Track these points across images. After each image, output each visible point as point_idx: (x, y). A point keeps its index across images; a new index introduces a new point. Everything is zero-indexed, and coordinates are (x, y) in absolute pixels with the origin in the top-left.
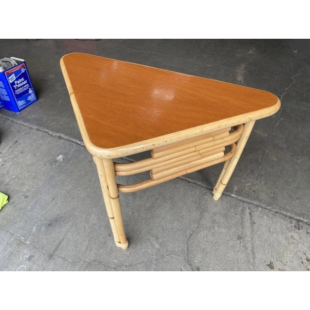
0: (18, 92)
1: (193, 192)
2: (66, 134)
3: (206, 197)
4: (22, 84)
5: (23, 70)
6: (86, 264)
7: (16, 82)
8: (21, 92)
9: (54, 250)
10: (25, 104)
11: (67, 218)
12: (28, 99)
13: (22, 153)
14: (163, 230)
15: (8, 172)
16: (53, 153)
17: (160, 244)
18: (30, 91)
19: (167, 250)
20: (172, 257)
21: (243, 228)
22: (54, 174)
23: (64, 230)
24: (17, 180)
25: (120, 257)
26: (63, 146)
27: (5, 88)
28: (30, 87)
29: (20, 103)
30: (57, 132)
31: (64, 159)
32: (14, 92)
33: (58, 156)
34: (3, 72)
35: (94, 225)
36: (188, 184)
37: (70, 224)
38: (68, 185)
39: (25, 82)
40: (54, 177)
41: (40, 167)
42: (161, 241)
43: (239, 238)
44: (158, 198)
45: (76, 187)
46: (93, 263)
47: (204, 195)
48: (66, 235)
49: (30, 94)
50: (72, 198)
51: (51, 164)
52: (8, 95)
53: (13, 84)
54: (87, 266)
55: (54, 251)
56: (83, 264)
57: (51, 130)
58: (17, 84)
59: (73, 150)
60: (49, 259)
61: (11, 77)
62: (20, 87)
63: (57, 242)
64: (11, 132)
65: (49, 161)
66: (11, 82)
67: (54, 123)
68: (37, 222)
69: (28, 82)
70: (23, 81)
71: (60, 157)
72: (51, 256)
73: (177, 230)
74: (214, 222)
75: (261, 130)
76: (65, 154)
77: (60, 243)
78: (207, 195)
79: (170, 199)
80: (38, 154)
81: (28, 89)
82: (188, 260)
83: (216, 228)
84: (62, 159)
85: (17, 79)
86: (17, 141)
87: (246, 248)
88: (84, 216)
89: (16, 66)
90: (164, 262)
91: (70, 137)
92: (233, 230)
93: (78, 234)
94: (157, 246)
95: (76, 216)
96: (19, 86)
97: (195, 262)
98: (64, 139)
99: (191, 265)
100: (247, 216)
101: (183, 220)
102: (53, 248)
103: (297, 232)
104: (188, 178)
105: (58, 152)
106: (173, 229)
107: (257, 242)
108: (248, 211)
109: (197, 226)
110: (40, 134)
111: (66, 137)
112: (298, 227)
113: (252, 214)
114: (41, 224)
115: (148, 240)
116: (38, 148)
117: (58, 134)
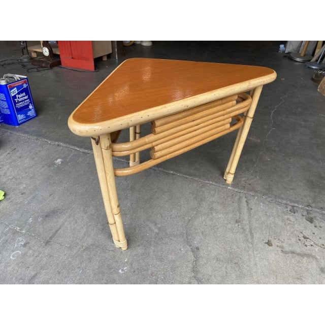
0: (19, 105)
1: (190, 186)
2: (65, 143)
3: (203, 189)
4: (23, 99)
5: (25, 86)
6: (84, 248)
7: (17, 96)
8: (21, 106)
9: (50, 238)
10: (25, 119)
11: (65, 210)
12: (28, 114)
13: (20, 158)
14: (162, 217)
15: (5, 174)
16: (51, 157)
17: (159, 229)
18: (31, 107)
19: (166, 234)
20: (171, 239)
21: (240, 213)
23: (61, 220)
24: (14, 180)
26: (62, 151)
27: (7, 101)
28: (31, 102)
29: (20, 117)
30: (56, 141)
31: (62, 162)
32: (15, 106)
33: (57, 159)
34: (6, 85)
35: (92, 215)
36: (185, 179)
37: (67, 215)
38: (66, 183)
39: (26, 97)
40: (53, 176)
41: (38, 169)
42: (159, 226)
43: (237, 222)
45: (75, 184)
46: (91, 247)
48: (63, 224)
49: (30, 110)
50: (71, 193)
51: (50, 166)
52: (9, 108)
53: (15, 97)
54: (84, 250)
55: (51, 238)
56: (80, 248)
57: (50, 140)
58: (19, 98)
59: (72, 155)
60: (46, 245)
61: (13, 90)
62: (21, 102)
63: (54, 231)
64: (10, 141)
65: (47, 164)
66: (13, 95)
67: (53, 134)
68: (34, 214)
69: (29, 98)
70: (24, 96)
71: (59, 161)
72: (47, 243)
73: (176, 216)
74: (212, 209)
75: (254, 137)
76: (64, 158)
77: (57, 231)
78: (204, 187)
79: (168, 192)
80: (36, 159)
81: (28, 105)
82: (187, 242)
83: (214, 214)
84: (60, 163)
85: (19, 94)
86: (15, 149)
87: (244, 230)
88: (82, 208)
89: (19, 81)
90: (163, 243)
91: (69, 145)
92: (231, 215)
93: (76, 223)
94: (156, 230)
95: (74, 208)
96: (20, 100)
97: (194, 243)
98: (62, 146)
99: (190, 246)
100: (244, 204)
101: (181, 208)
102: (50, 236)
103: (293, 215)
104: (186, 174)
105: (57, 156)
106: (171, 215)
107: (255, 225)
108: (244, 200)
109: (195, 213)
110: (39, 142)
111: (65, 145)
112: (293, 211)
113: (249, 201)
114: (38, 216)
115: (147, 225)
116: (37, 153)
117: (57, 143)
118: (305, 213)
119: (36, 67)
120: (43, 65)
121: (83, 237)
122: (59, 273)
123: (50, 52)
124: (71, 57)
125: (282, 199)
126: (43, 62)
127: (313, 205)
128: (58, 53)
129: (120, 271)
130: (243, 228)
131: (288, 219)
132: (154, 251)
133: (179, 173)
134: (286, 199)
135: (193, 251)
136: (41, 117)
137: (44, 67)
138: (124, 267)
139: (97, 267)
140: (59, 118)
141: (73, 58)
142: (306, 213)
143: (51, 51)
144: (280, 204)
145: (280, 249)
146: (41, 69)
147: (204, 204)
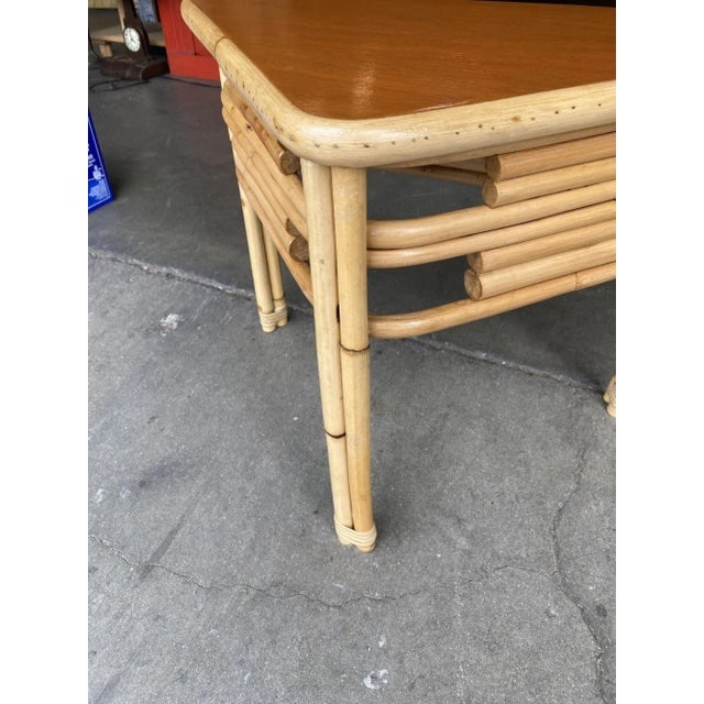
1: (545, 399)
2: (187, 269)
3: (585, 410)
6: (252, 592)
9: (154, 554)
11: (192, 466)
12: (91, 194)
14: (474, 497)
16: (151, 309)
17: (471, 537)
18: (98, 175)
19: (495, 555)
20: (512, 575)
22: (155, 359)
23: (184, 499)
25: (352, 573)
26: (180, 293)
30: (163, 263)
31: (180, 323)
33: (166, 316)
35: (270, 483)
36: (529, 378)
37: (201, 481)
38: (193, 384)
40: (155, 364)
41: (117, 343)
42: (470, 528)
44: (447, 414)
45: (217, 389)
46: (273, 591)
47: (579, 404)
48: (190, 511)
49: (96, 182)
50: (207, 416)
51: (147, 334)
54: (253, 600)
55: (157, 555)
56: (241, 594)
57: (147, 261)
59: (205, 302)
60: (143, 577)
63: (164, 531)
65: (141, 327)
67: (155, 246)
68: (108, 476)
71: (172, 319)
72: (146, 571)
73: (517, 497)
76: (183, 312)
77: (173, 533)
78: (587, 405)
79: (481, 416)
80: (112, 313)
81: (92, 170)
82: (565, 585)
84: (175, 325)
88: (241, 461)
90: (490, 588)
91: (197, 273)
93: (226, 509)
94: (463, 543)
95: (216, 460)
97: (586, 590)
98: (179, 279)
99: (576, 600)
101: (528, 471)
102: (153, 548)
104: (525, 362)
105: (167, 306)
110: (119, 268)
111: (186, 276)
114: (121, 484)
116: (114, 298)
117: (164, 269)
119: (111, 79)
120: (128, 74)
121: (248, 558)
122: (183, 679)
123: (141, 40)
124: (193, 51)
126: (126, 66)
128: (161, 43)
129: (368, 682)
132: (465, 615)
133: (506, 358)
135: (588, 621)
136: (123, 200)
137: (129, 79)
138: (377, 667)
139: (296, 665)
140: (168, 204)
141: (196, 54)
143: (144, 39)
146: (122, 84)
147: (598, 458)
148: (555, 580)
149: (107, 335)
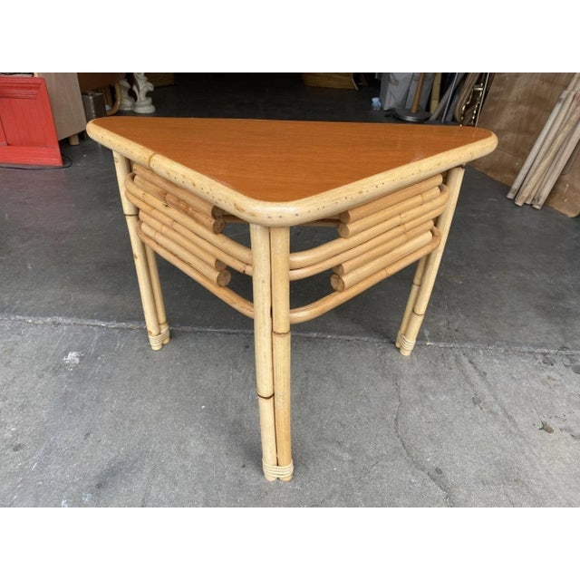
11: (136, 461)
16: (51, 352)
19: (369, 457)
22: (70, 389)
23: (139, 487)
25: (284, 498)
26: (71, 335)
30: (46, 315)
31: (81, 358)
33: (67, 355)
35: (202, 456)
37: (148, 470)
38: (111, 401)
41: (29, 384)
42: (348, 446)
45: (132, 400)
48: (147, 494)
50: (133, 422)
51: (55, 372)
57: (29, 315)
59: (96, 338)
65: (48, 368)
67: (31, 302)
71: (72, 356)
76: (81, 349)
84: (77, 361)
88: (173, 447)
90: (373, 479)
91: (79, 318)
93: (176, 484)
95: (153, 451)
97: (427, 461)
98: (65, 324)
99: (423, 470)
100: (469, 367)
103: (552, 370)
105: (64, 348)
106: (359, 419)
107: (506, 401)
108: (465, 360)
109: (398, 403)
111: (69, 321)
112: (549, 362)
113: (474, 361)
115: (325, 450)
116: (12, 350)
117: (49, 319)
118: (567, 362)
125: (519, 344)
127: (568, 345)
130: (491, 412)
131: (549, 378)
134: (526, 344)
135: (433, 479)
142: (568, 360)
144: (522, 354)
145: (568, 435)
147: (405, 383)
148: (408, 461)
149: (17, 381)
